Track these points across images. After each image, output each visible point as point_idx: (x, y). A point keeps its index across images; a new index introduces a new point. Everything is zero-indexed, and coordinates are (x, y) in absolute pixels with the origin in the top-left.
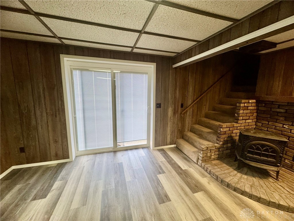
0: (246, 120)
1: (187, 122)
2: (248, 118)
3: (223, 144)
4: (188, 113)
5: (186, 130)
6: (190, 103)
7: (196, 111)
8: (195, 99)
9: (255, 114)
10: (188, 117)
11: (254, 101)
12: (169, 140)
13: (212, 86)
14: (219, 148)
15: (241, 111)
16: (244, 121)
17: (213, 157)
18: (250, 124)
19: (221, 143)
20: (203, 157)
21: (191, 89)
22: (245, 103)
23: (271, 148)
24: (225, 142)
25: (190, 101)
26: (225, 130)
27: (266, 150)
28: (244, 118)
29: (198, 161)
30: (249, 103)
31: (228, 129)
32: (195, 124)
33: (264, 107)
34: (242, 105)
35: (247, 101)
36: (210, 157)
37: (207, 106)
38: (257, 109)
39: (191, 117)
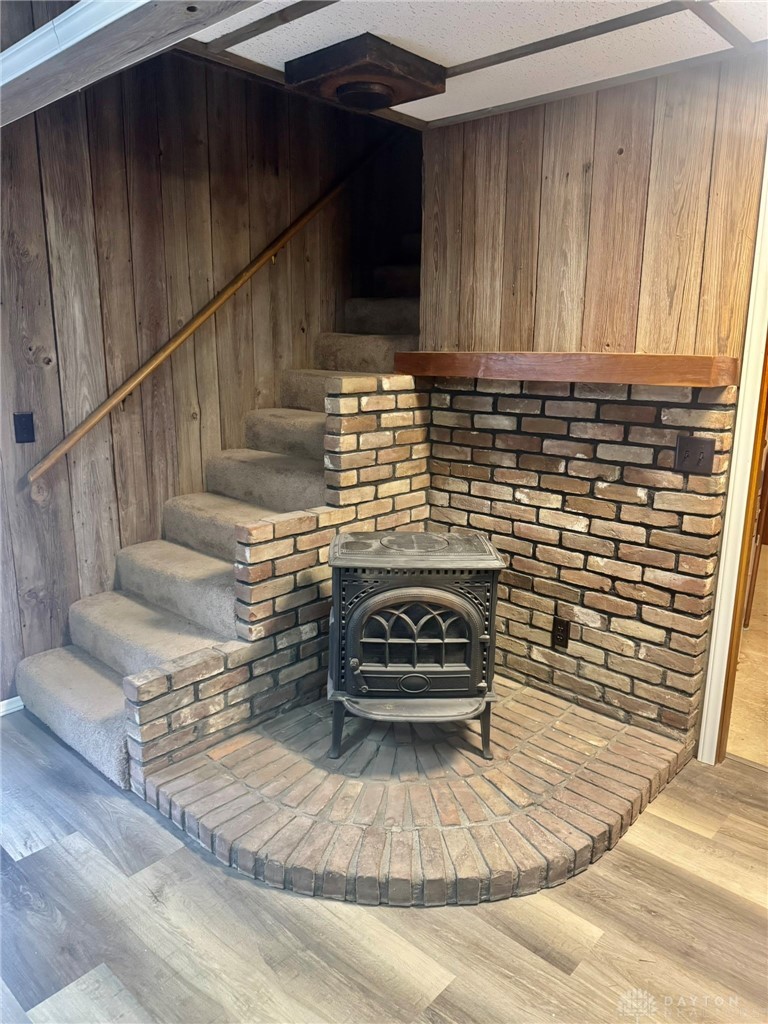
0: (376, 483)
1: (83, 535)
2: (385, 471)
3: (273, 635)
4: (81, 475)
6: (87, 408)
8: (118, 375)
9: (421, 451)
10: (82, 503)
11: (406, 381)
14: (249, 664)
15: (347, 442)
16: (369, 490)
17: (216, 723)
18: (401, 502)
19: (258, 631)
20: (148, 745)
22: (359, 395)
23: (448, 612)
24: (285, 620)
25: (81, 397)
26: (267, 553)
27: (431, 628)
28: (368, 474)
29: (127, 775)
30: (380, 391)
31: (285, 547)
32: (148, 537)
34: (347, 405)
35: (368, 382)
36: (200, 729)
37: (212, 418)
38: (428, 425)
39: (106, 497)
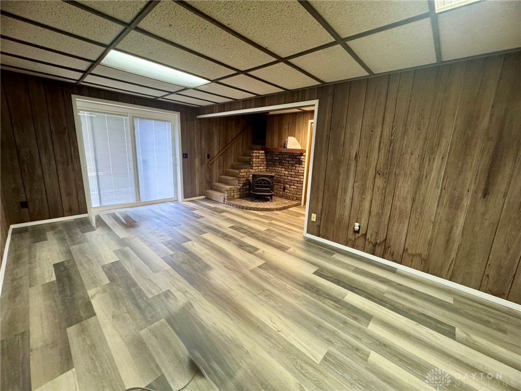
0: (258, 166)
1: (214, 173)
2: (260, 165)
3: (243, 186)
4: (215, 164)
5: (214, 181)
6: (216, 154)
7: (222, 161)
8: (221, 150)
9: (265, 163)
10: (215, 168)
11: (263, 152)
12: (198, 192)
13: (235, 138)
14: (240, 189)
15: (254, 160)
16: (257, 167)
17: (236, 196)
18: (262, 170)
19: (241, 185)
20: (228, 197)
21: (216, 140)
22: (256, 153)
23: (267, 181)
24: (245, 184)
25: (216, 153)
26: (243, 174)
27: (265, 183)
28: (257, 165)
29: (224, 201)
30: (259, 153)
31: (245, 174)
32: (223, 175)
33: (270, 156)
34: (254, 154)
35: (258, 151)
36: (234, 196)
37: (233, 157)
38: (266, 159)
39: (218, 168)
